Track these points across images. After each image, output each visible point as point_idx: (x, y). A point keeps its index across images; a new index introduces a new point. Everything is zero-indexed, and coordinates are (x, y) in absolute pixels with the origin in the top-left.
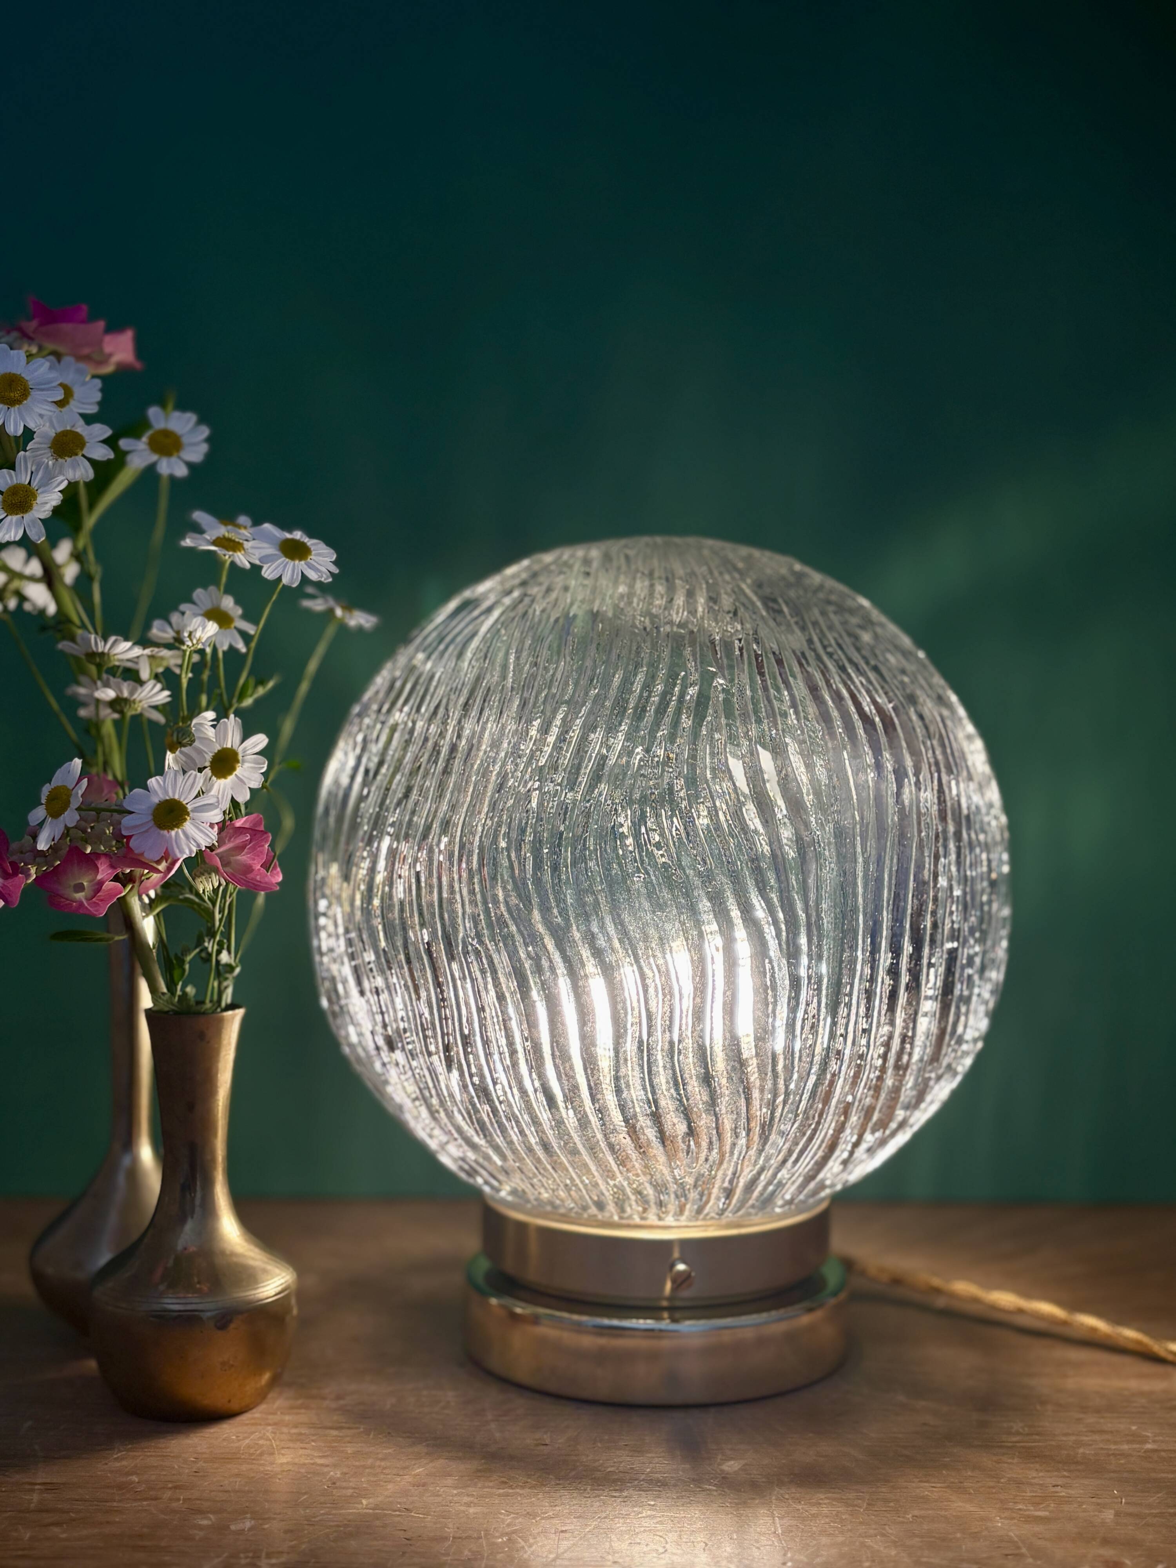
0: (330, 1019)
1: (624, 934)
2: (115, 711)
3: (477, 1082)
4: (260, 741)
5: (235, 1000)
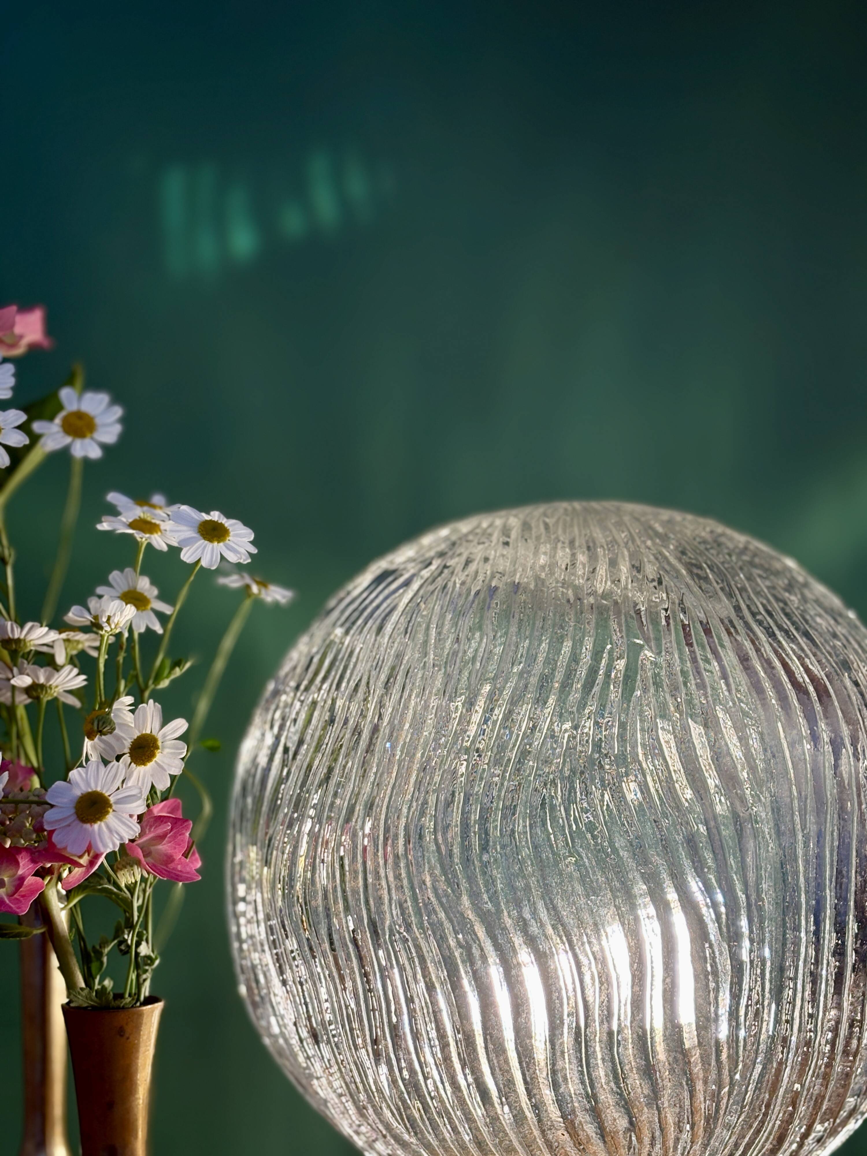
0: (250, 1008)
1: (558, 921)
2: (30, 696)
3: (407, 1077)
4: (180, 725)
5: (154, 995)
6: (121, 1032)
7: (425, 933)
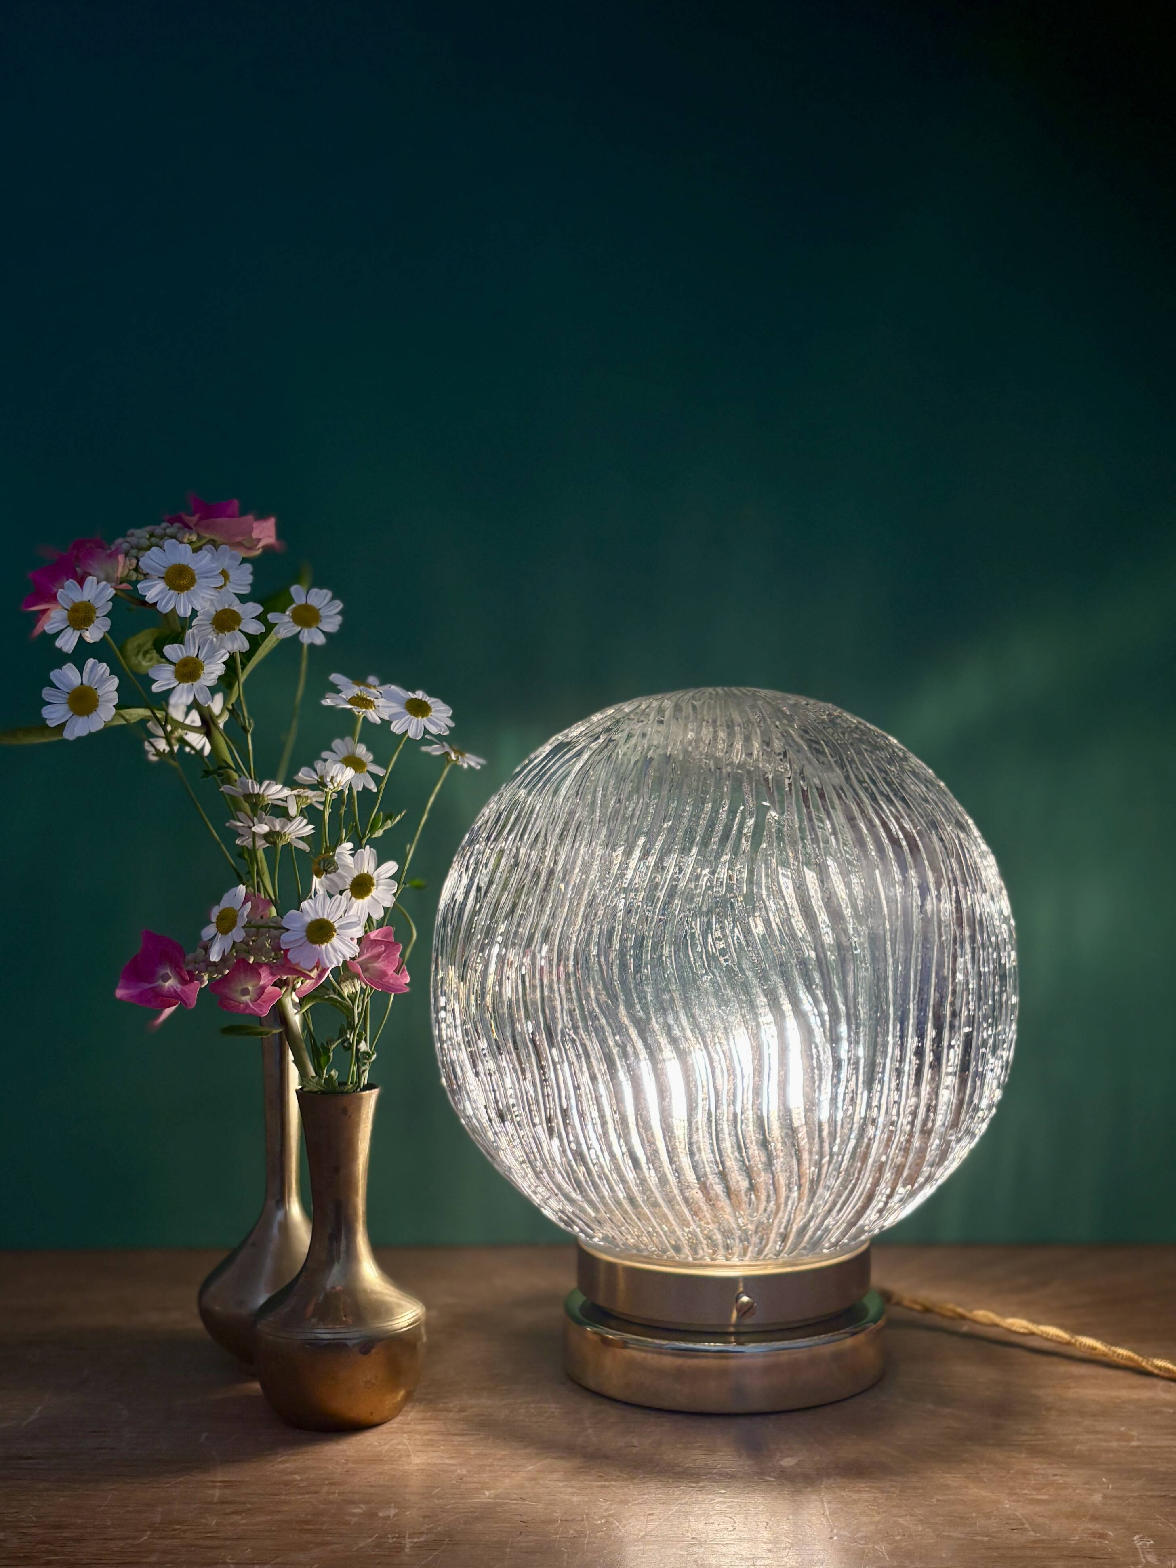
0: (450, 1095)
1: (695, 1026)
2: (267, 842)
3: (575, 1148)
4: (391, 867)
5: (371, 1082)
6: (345, 1111)
7: (589, 1035)
